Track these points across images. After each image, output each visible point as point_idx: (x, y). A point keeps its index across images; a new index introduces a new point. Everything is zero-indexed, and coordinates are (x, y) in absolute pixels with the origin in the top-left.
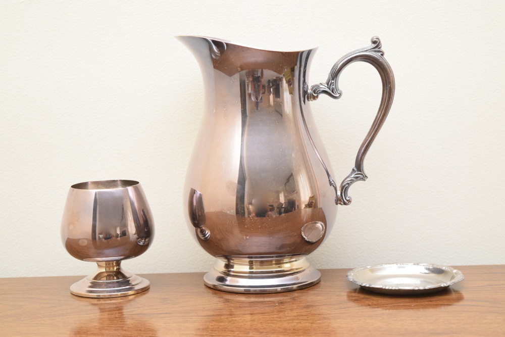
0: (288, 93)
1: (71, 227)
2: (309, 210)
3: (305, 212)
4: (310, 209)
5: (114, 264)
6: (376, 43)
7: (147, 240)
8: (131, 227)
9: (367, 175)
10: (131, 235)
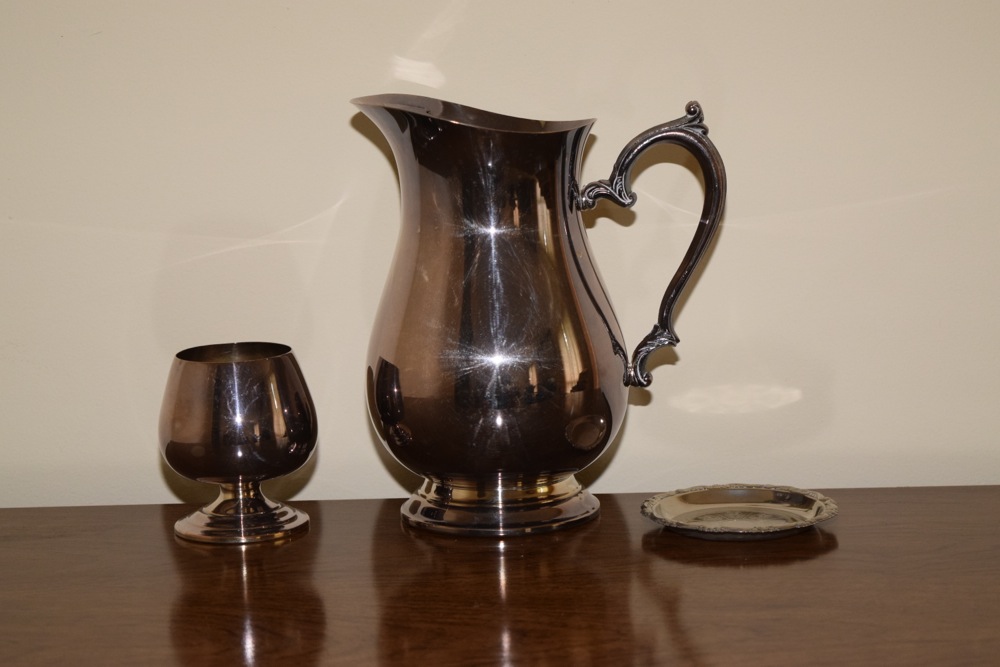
0: (545, 206)
1: (178, 425)
2: (579, 395)
3: (573, 398)
4: (581, 393)
5: (250, 486)
6: (694, 113)
7: (305, 446)
8: (279, 425)
9: (680, 337)
10: (277, 438)
